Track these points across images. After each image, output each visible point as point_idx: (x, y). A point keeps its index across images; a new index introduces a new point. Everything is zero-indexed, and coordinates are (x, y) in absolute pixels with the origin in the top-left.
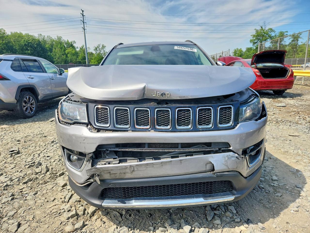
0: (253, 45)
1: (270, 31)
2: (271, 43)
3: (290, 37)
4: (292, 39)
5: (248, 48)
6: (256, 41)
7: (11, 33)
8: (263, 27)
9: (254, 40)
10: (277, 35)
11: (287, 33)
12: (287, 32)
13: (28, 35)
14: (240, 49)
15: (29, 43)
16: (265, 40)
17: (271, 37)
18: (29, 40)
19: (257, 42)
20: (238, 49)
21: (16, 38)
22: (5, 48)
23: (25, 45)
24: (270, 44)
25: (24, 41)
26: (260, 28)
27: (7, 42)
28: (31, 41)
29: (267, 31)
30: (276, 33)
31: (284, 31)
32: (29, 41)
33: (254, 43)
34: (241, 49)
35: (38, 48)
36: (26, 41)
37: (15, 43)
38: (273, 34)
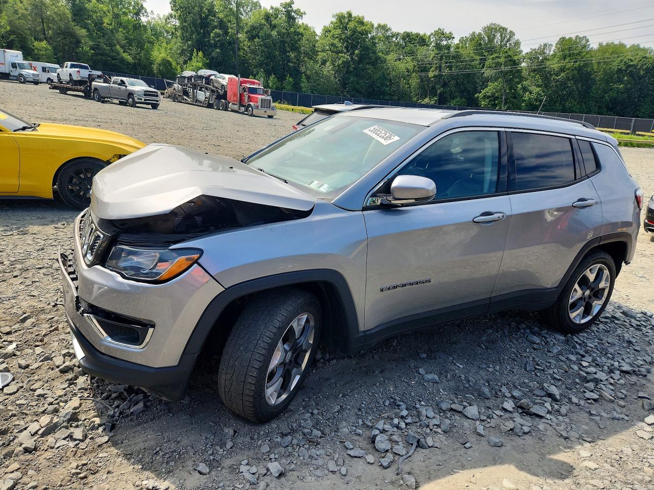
7: (600, 45)
13: (636, 48)
15: (629, 66)
18: (633, 59)
21: (607, 55)
22: (573, 77)
23: (620, 70)
25: (621, 61)
27: (582, 64)
28: (635, 63)
32: (632, 61)
35: (646, 77)
36: (625, 62)
37: (598, 66)
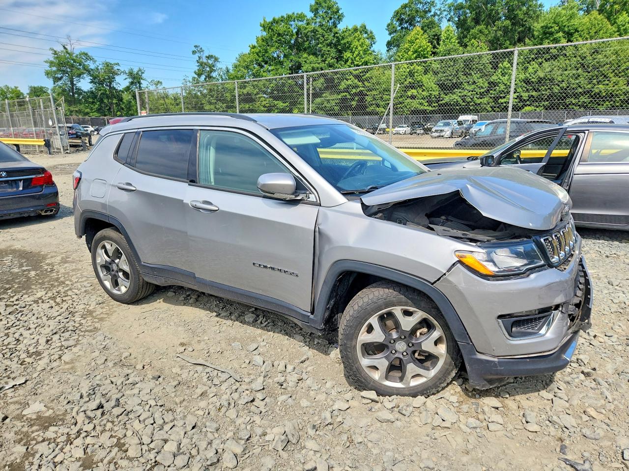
0: (55, 84)
1: (85, 58)
2: (91, 82)
3: (125, 76)
4: (130, 80)
5: (35, 88)
6: (59, 76)
8: (68, 47)
9: (55, 72)
10: (99, 68)
11: (118, 67)
12: (118, 64)
14: (13, 87)
16: (79, 76)
17: (89, 71)
19: (62, 78)
20: (8, 88)
24: (91, 85)
26: (62, 49)
29: (78, 56)
30: (97, 63)
31: (112, 62)
33: (56, 80)
34: (16, 88)
38: (92, 66)
